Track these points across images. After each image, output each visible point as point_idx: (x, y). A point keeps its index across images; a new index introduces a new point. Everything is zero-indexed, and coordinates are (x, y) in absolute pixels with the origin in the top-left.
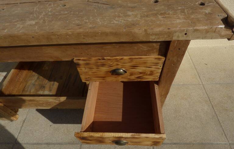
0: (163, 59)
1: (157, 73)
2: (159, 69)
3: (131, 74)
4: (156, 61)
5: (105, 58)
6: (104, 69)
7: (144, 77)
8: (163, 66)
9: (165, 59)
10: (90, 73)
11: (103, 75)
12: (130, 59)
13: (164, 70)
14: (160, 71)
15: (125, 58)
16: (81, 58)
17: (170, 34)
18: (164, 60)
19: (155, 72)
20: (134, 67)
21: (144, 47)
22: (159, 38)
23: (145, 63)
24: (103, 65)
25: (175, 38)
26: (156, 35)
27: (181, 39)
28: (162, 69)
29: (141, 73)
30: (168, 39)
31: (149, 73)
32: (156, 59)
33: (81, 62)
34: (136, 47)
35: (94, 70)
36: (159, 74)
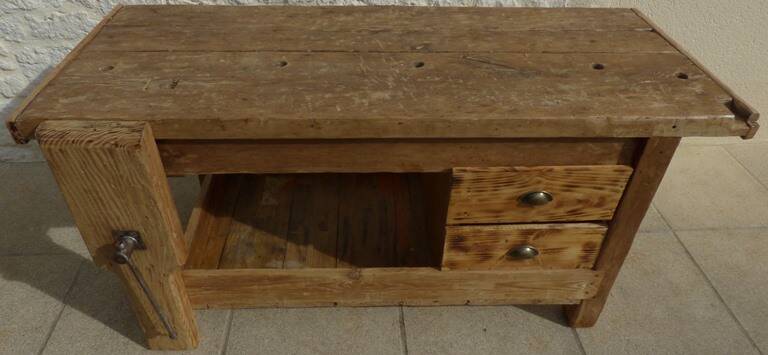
0: (629, 170)
1: (612, 201)
2: (617, 191)
3: (560, 205)
4: (615, 175)
5: (517, 168)
6: (509, 192)
7: (584, 210)
8: (627, 186)
9: (634, 171)
10: (474, 201)
11: (498, 207)
12: (567, 170)
13: (629, 196)
14: (619, 196)
15: (556, 168)
16: (468, 168)
17: (649, 125)
18: (630, 173)
19: (609, 199)
20: (570, 187)
21: (597, 149)
22: (628, 133)
23: (594, 179)
24: (509, 183)
25: (656, 133)
26: (625, 126)
27: (665, 135)
28: (625, 193)
29: (580, 201)
30: (644, 135)
31: (596, 201)
32: (616, 171)
33: (467, 176)
34: (580, 147)
35: (485, 195)
36: (615, 205)
